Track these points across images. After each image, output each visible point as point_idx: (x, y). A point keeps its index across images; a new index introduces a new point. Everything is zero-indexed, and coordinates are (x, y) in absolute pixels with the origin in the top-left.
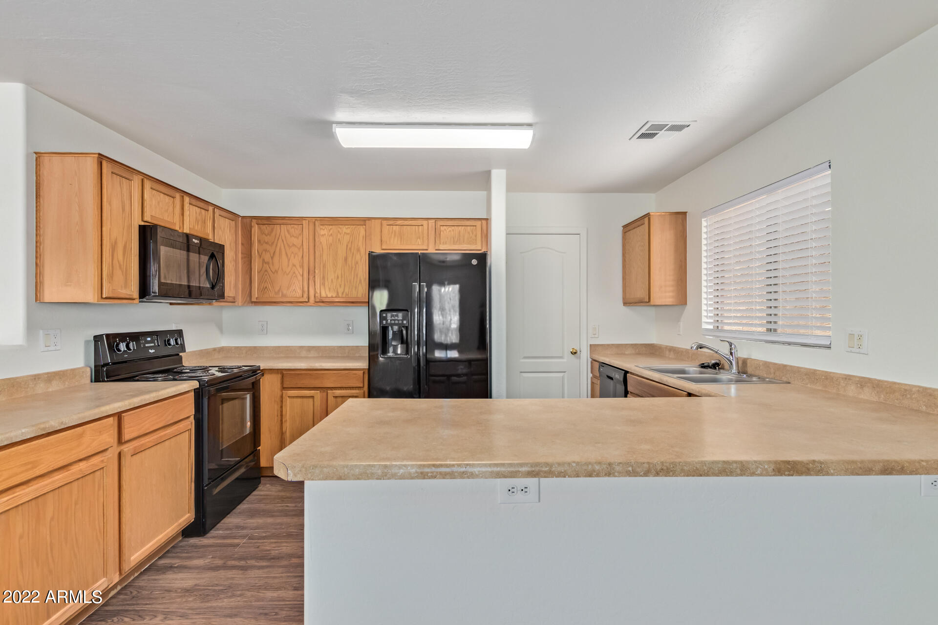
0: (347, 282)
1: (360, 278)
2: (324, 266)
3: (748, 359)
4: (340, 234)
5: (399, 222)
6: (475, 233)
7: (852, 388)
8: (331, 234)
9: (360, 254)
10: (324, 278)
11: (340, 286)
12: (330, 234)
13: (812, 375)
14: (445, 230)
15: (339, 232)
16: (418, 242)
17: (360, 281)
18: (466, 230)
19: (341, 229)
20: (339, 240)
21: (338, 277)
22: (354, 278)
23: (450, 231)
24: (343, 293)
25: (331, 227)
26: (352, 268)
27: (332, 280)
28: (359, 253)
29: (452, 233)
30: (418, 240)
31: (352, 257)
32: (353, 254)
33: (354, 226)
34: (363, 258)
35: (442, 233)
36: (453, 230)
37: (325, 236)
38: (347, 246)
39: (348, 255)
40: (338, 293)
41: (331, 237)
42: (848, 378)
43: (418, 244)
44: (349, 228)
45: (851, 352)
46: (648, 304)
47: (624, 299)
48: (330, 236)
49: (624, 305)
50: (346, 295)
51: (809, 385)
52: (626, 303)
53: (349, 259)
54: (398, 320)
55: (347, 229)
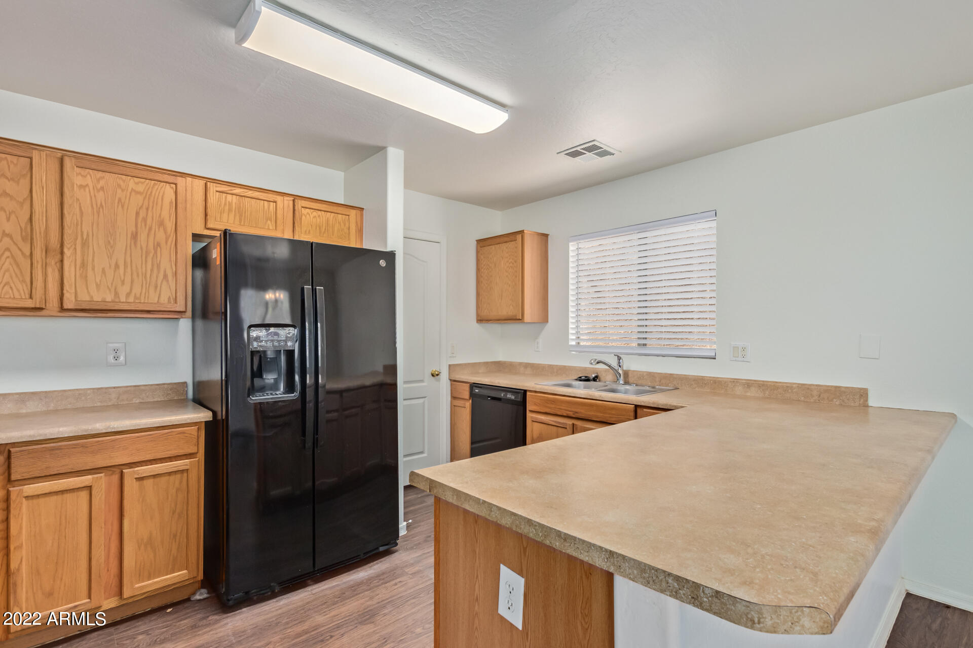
0: (138, 276)
1: (165, 271)
2: (85, 244)
3: (629, 370)
4: (123, 190)
5: (238, 191)
6: (347, 225)
7: (740, 388)
8: (102, 188)
9: (165, 232)
10: (84, 265)
11: (123, 283)
12: (99, 187)
13: (700, 382)
14: (308, 213)
15: (119, 186)
16: (269, 226)
17: (165, 276)
18: (336, 219)
19: (124, 181)
20: (120, 200)
21: (117, 266)
22: (152, 270)
23: (315, 217)
24: (128, 295)
25: (100, 174)
26: (147, 253)
27: (103, 271)
28: (162, 229)
29: (318, 220)
30: (269, 222)
31: (148, 235)
32: (150, 229)
33: (153, 182)
34: (170, 240)
35: (303, 217)
36: (319, 216)
37: (87, 190)
38: (137, 214)
39: (139, 229)
40: (116, 294)
41: (101, 193)
42: (735, 381)
43: (269, 229)
44: (142, 183)
45: (736, 361)
46: (520, 321)
47: (478, 315)
48: (98, 191)
49: (477, 322)
50: (135, 297)
51: (697, 389)
52: (481, 320)
53: (143, 237)
54: (279, 341)
55: (137, 183)
